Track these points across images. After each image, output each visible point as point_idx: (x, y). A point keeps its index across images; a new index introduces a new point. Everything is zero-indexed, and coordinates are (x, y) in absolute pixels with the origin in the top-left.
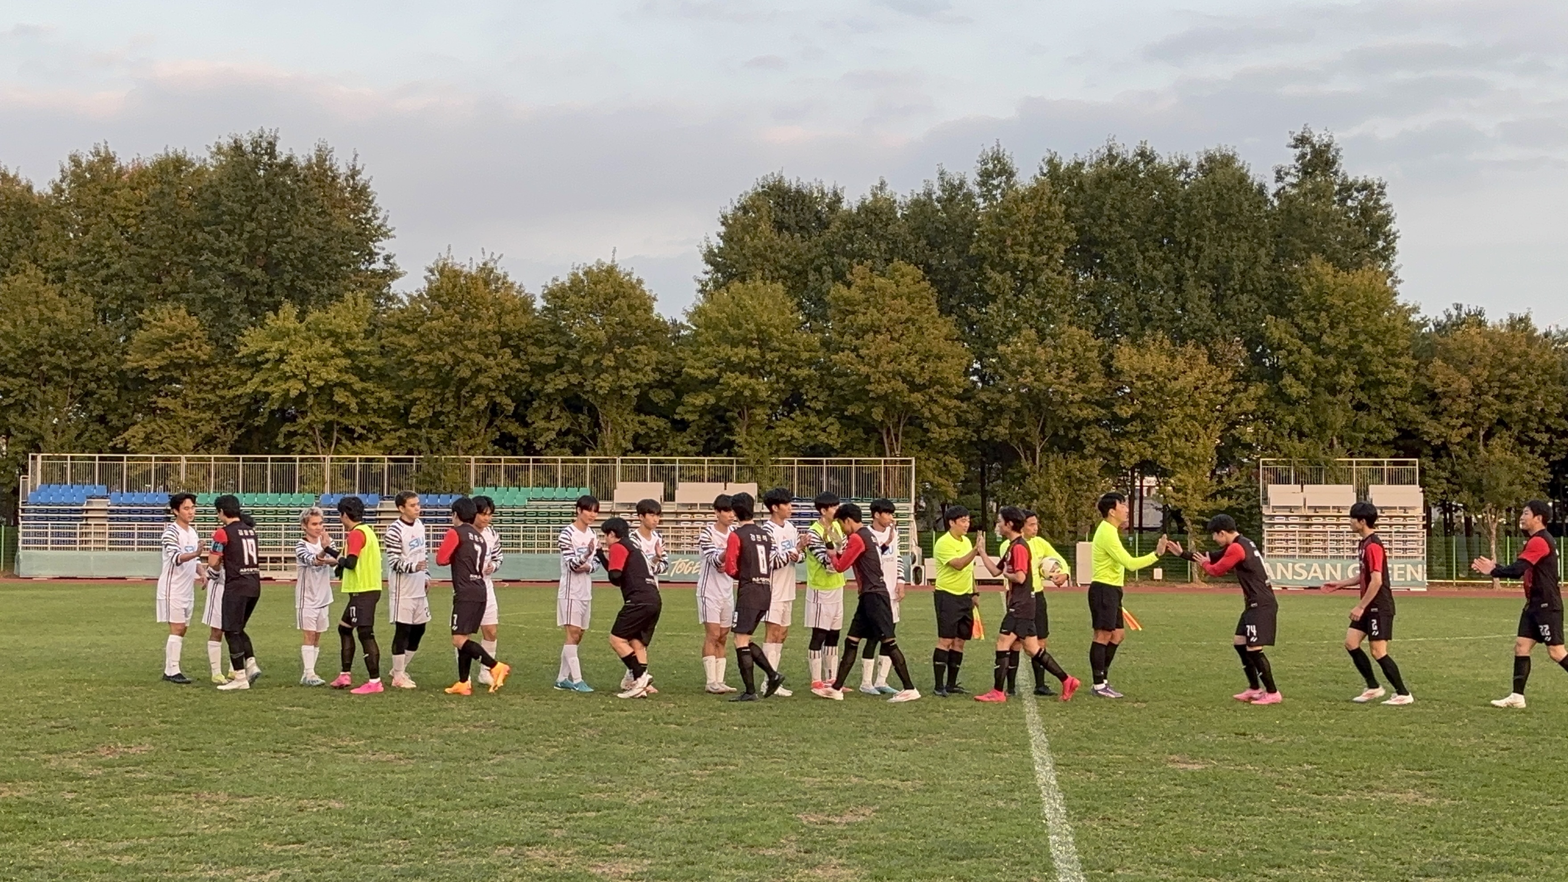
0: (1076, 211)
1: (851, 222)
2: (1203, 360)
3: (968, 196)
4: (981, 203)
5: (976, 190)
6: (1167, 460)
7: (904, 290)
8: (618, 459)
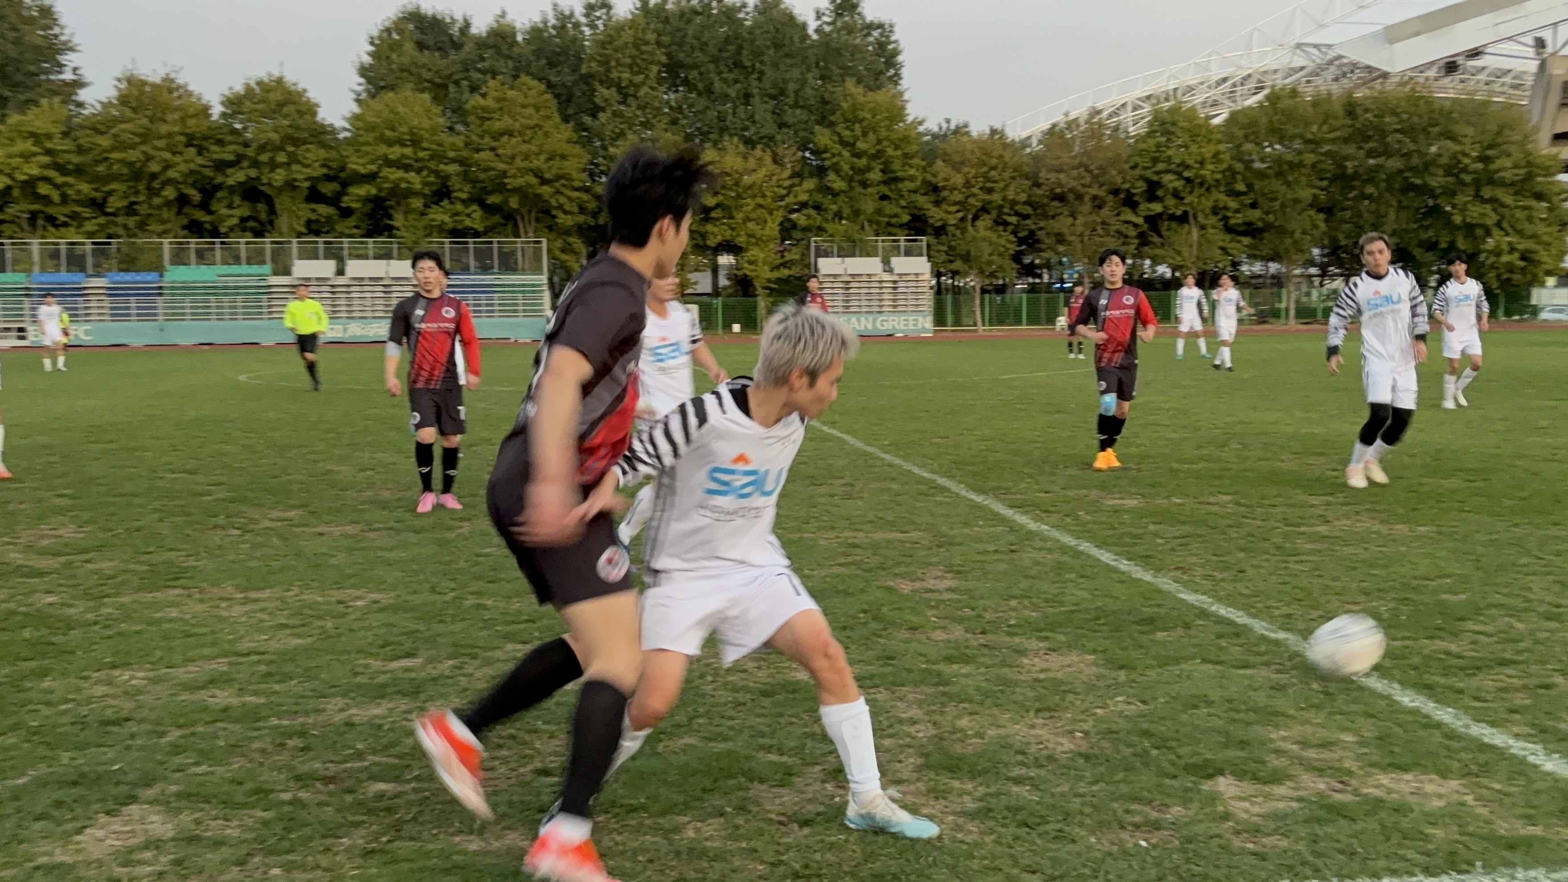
0: (665, 39)
1: (481, 44)
2: (768, 160)
3: (577, 25)
4: (587, 31)
5: (583, 20)
6: (741, 240)
7: (531, 101)
8: (295, 240)
